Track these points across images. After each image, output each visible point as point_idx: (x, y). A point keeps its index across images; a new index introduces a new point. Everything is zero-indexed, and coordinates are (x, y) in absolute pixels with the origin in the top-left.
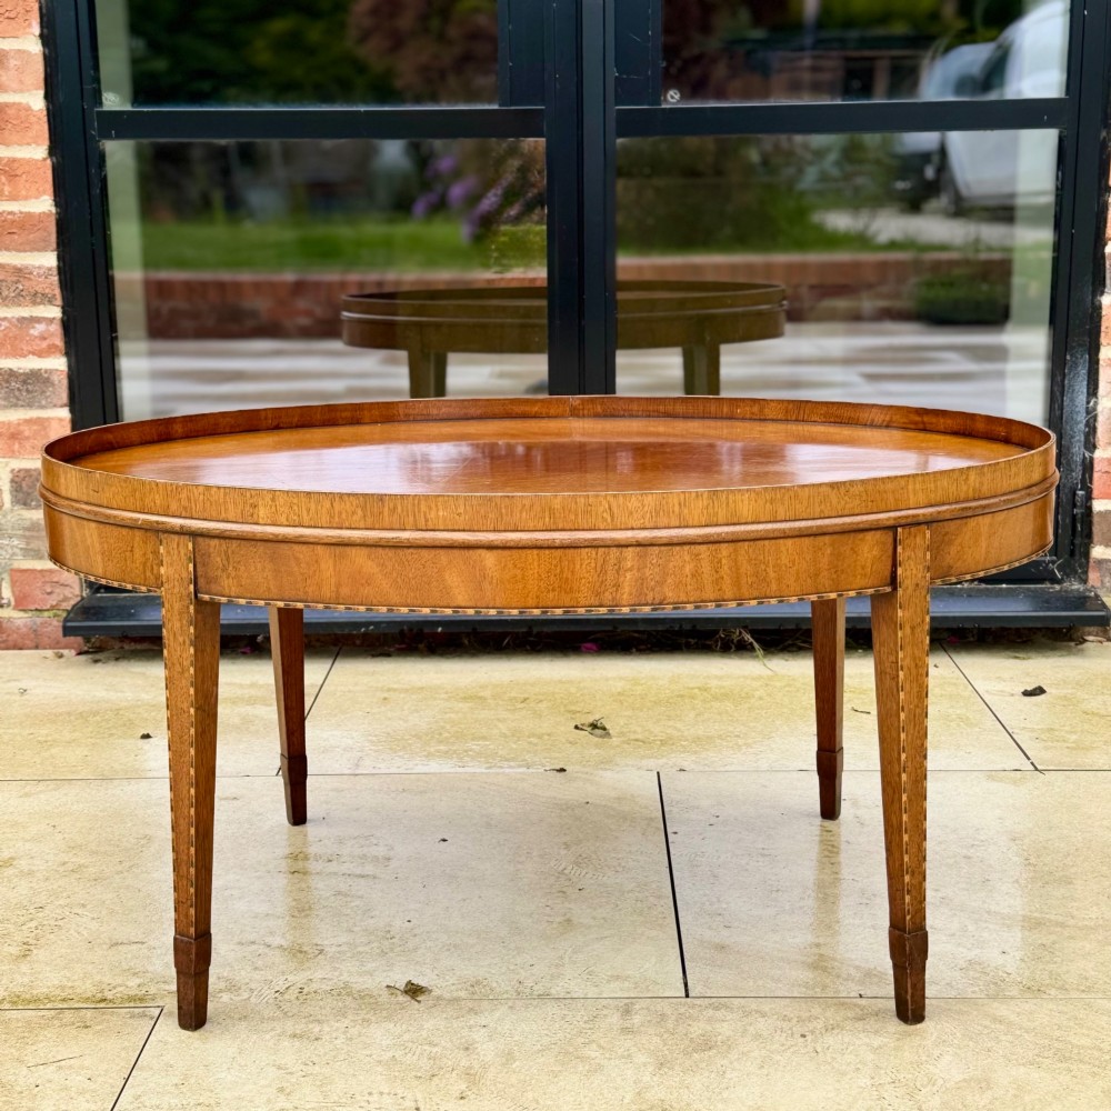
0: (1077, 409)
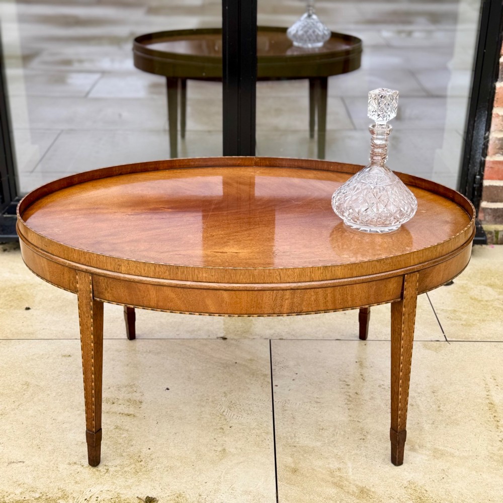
0: (480, 137)
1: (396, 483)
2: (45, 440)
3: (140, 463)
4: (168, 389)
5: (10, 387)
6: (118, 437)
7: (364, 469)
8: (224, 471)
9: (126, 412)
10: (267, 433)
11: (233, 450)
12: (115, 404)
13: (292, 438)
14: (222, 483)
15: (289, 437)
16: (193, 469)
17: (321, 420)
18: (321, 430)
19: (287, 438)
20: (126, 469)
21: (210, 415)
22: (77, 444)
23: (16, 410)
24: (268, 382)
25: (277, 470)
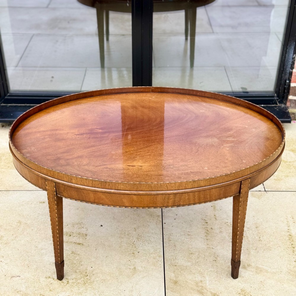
0: (290, 58)
1: (234, 290)
2: (32, 261)
3: (87, 277)
4: (102, 226)
5: (10, 224)
6: (73, 259)
7: (216, 281)
8: (135, 283)
9: (78, 242)
10: (160, 257)
11: (140, 268)
12: (71, 236)
13: (174, 260)
14: (134, 291)
15: (172, 260)
16: (117, 281)
17: (191, 247)
18: (191, 254)
19: (171, 260)
20: (78, 281)
21: (126, 244)
22: (50, 264)
23: (14, 241)
24: (160, 221)
25: (166, 282)
